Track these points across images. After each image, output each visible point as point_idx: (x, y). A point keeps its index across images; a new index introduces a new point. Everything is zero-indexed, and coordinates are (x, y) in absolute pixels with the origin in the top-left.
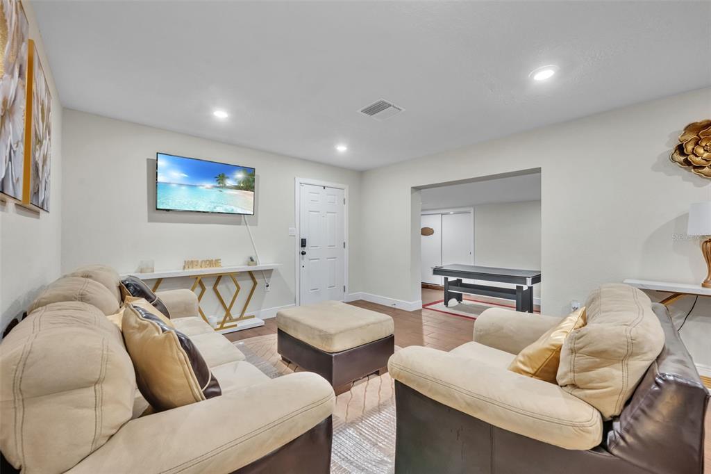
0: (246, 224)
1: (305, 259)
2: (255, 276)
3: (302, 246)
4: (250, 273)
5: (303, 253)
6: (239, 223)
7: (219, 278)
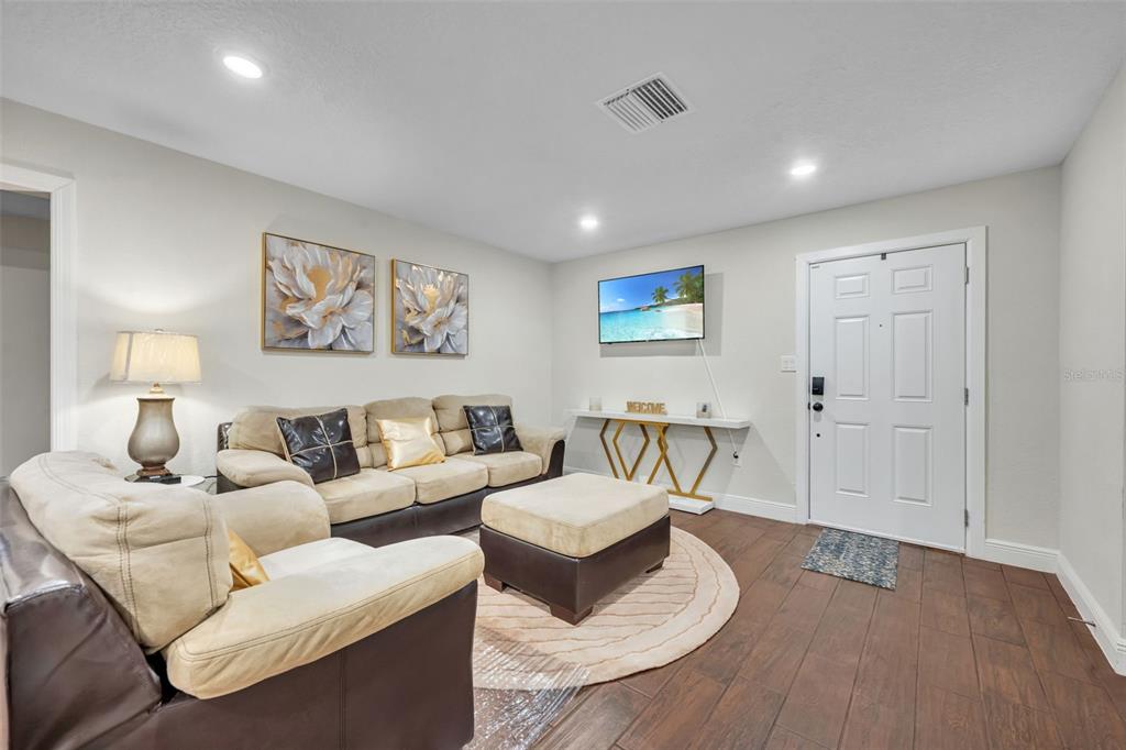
0: (702, 354)
1: (823, 417)
2: (714, 436)
3: (815, 392)
4: (708, 430)
5: (818, 408)
6: (692, 353)
7: (666, 428)
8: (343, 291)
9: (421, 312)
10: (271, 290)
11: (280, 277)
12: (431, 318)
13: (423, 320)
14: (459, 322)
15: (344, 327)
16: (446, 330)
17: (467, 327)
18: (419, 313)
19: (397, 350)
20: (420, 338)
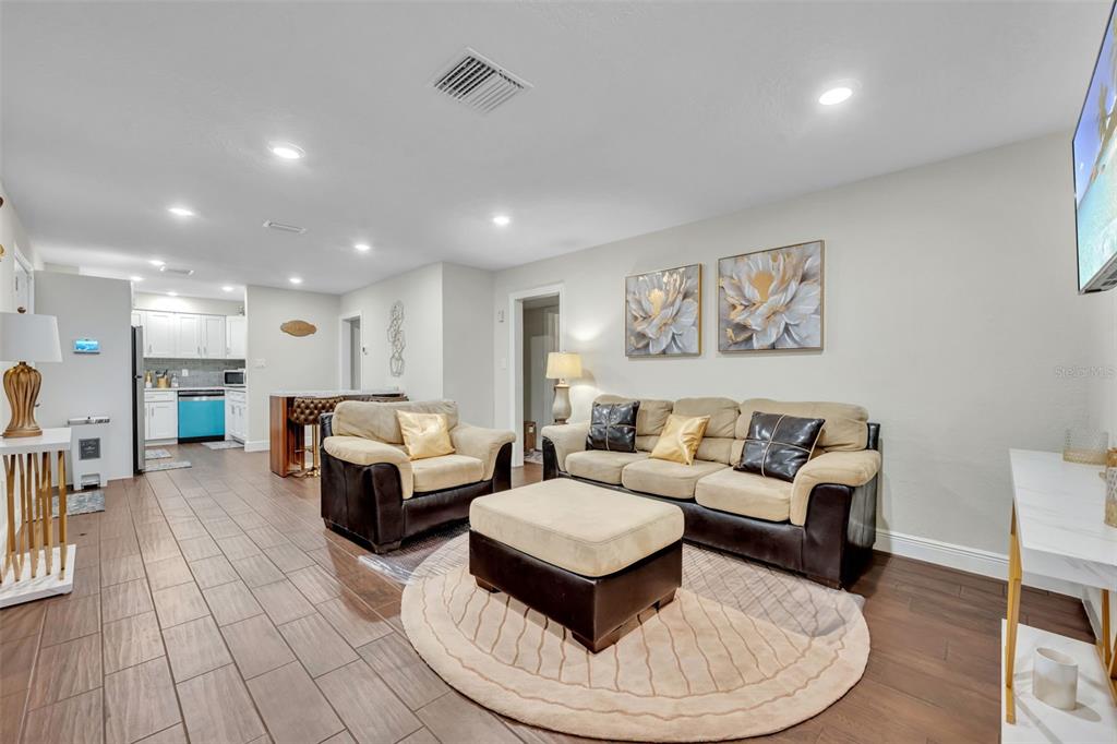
8: (673, 304)
9: (749, 305)
10: (629, 315)
11: (633, 306)
12: (763, 310)
13: (752, 313)
14: (806, 307)
15: (674, 334)
16: (784, 319)
17: (820, 311)
18: (746, 307)
19: (724, 350)
20: (747, 335)
